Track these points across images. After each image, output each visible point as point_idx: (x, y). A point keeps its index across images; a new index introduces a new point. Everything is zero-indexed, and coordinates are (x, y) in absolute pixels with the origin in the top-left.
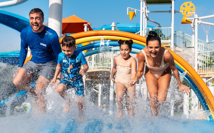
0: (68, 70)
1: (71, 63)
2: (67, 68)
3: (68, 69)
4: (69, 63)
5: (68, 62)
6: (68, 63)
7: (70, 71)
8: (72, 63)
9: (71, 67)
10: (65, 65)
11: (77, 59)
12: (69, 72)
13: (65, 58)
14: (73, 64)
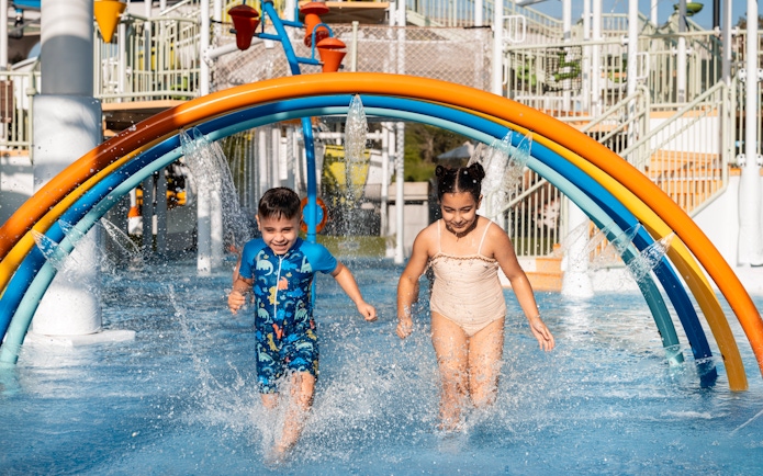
0: (270, 294)
1: (283, 273)
2: (269, 286)
3: (271, 290)
4: (278, 273)
5: (276, 267)
6: (274, 270)
7: (278, 299)
8: (287, 272)
9: (282, 284)
10: (261, 278)
11: (306, 262)
12: (273, 300)
13: (266, 257)
14: (289, 275)
